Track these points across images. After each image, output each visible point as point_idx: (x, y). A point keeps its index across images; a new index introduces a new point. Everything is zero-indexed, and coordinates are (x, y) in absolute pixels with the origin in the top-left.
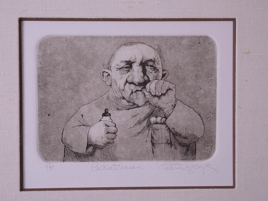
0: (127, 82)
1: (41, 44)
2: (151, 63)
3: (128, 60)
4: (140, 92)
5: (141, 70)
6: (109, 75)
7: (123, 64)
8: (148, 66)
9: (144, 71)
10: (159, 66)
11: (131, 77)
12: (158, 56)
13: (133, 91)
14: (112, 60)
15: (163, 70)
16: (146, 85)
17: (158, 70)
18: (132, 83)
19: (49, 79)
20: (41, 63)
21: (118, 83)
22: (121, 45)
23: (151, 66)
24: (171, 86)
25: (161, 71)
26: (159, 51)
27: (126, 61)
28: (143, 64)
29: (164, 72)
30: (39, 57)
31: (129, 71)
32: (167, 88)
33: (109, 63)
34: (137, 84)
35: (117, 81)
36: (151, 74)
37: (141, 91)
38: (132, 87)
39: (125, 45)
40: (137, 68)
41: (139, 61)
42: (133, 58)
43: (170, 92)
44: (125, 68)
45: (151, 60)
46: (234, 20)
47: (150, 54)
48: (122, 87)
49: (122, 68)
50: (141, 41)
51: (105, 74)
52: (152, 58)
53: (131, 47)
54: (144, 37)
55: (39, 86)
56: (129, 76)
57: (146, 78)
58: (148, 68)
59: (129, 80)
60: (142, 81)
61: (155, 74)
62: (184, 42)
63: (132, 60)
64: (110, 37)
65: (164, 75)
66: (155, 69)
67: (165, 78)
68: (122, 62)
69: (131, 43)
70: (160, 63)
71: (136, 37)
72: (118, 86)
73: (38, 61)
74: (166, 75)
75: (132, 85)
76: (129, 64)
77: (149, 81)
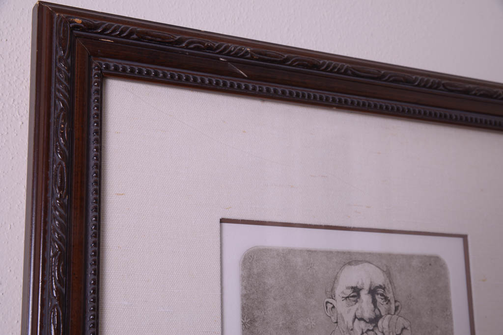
0: (355, 317)
1: (245, 259)
2: (381, 291)
3: (354, 285)
4: (372, 332)
5: (371, 300)
6: (334, 307)
7: (349, 292)
8: (378, 294)
9: (374, 302)
10: (390, 296)
11: (359, 311)
12: (388, 281)
13: (364, 331)
14: (335, 285)
15: (396, 301)
16: (378, 322)
17: (389, 301)
18: (361, 319)
19: (257, 313)
20: (245, 288)
21: (346, 320)
22: (345, 265)
23: (382, 295)
24: (407, 324)
25: (392, 301)
26: (388, 273)
27: (352, 288)
28: (373, 292)
29: (397, 304)
30: (243, 278)
31: (356, 302)
32: (401, 326)
33: (333, 289)
34: (368, 321)
35: (344, 315)
36: (383, 307)
37: (373, 330)
38: (363, 324)
39: (350, 264)
40: (365, 297)
41: (367, 287)
42: (360, 283)
43: (405, 332)
44: (353, 296)
45: (380, 287)
46: (465, 237)
47: (379, 279)
48: (350, 324)
49: (348, 297)
50: (367, 259)
51: (330, 306)
52: (382, 284)
53: (357, 267)
54: (370, 254)
55: (244, 324)
56: (357, 309)
57: (377, 313)
58: (379, 298)
59: (359, 315)
60: (373, 316)
61: (386, 307)
62: (415, 263)
63: (359, 286)
64: (331, 252)
65: (396, 308)
66: (386, 298)
67: (398, 311)
68: (348, 288)
69: (357, 262)
70: (391, 290)
71: (361, 254)
72: (346, 323)
73: (242, 285)
74: (399, 308)
75: (362, 322)
76: (356, 291)
77: (381, 316)
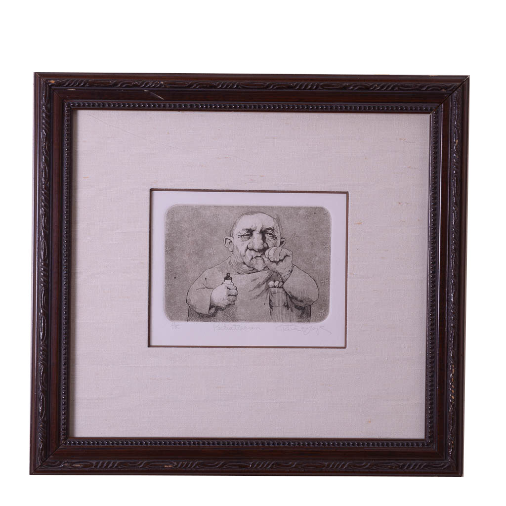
0: (248, 248)
1: (169, 212)
2: (270, 232)
3: (249, 228)
4: (260, 258)
5: (261, 237)
6: (231, 242)
7: (244, 232)
8: (267, 234)
9: (264, 238)
10: (277, 234)
11: (251, 244)
12: (277, 225)
13: (254, 257)
14: (234, 228)
15: (281, 238)
16: (265, 251)
17: (276, 238)
18: (252, 249)
19: (175, 245)
20: (168, 230)
21: (240, 250)
22: (243, 215)
23: (270, 234)
24: (289, 253)
25: (279, 238)
26: (278, 220)
27: (247, 229)
28: (263, 232)
29: (283, 240)
30: (167, 224)
31: (249, 238)
32: (285, 254)
33: (232, 231)
34: (257, 251)
35: (238, 246)
36: (270, 241)
37: (260, 257)
38: (253, 253)
39: (247, 214)
40: (257, 236)
41: (259, 229)
42: (253, 227)
43: (287, 258)
44: (247, 235)
45: (270, 229)
46: (347, 193)
47: (269, 223)
48: (243, 252)
49: (243, 235)
50: (261, 211)
51: (228, 241)
52: (271, 227)
53: (252, 216)
54: (264, 207)
55: (166, 251)
56: (250, 243)
57: (265, 245)
58: (267, 236)
59: (250, 246)
60: (261, 247)
61: (274, 242)
62: (301, 212)
63: (252, 228)
64: (233, 207)
65: (282, 243)
66: (274, 236)
67: (283, 245)
68: (243, 230)
69: (252, 213)
70: (279, 231)
71: (257, 207)
72: (240, 252)
73: (166, 228)
74: (284, 243)
75: (253, 251)
76: (250, 232)
77: (268, 248)
